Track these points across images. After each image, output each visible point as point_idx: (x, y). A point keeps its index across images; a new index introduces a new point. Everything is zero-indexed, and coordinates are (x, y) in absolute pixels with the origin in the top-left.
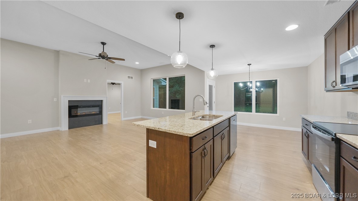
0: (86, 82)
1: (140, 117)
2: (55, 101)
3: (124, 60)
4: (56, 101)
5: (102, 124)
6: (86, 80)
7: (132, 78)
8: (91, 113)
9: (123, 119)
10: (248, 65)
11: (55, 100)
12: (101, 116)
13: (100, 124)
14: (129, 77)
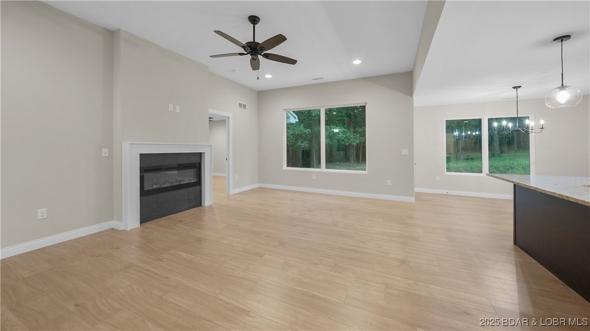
0: (172, 110)
1: (257, 186)
2: (104, 155)
3: (293, 62)
4: (107, 155)
5: (201, 205)
6: (172, 105)
7: (245, 106)
8: (182, 183)
9: (233, 191)
10: (514, 88)
11: (105, 152)
12: (199, 187)
13: (198, 206)
14: (240, 105)
